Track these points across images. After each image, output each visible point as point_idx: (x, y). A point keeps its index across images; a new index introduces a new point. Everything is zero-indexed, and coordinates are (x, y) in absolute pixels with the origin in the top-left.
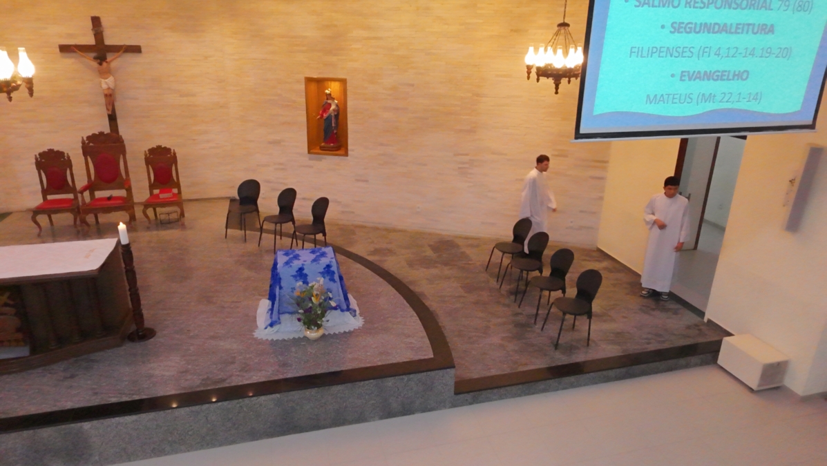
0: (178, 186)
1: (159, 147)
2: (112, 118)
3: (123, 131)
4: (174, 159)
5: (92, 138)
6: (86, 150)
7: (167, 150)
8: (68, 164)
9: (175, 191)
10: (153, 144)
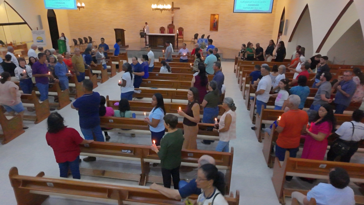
0: (183, 35)
1: (181, 27)
2: (173, 22)
3: (174, 24)
4: (183, 30)
5: (170, 25)
6: (168, 27)
7: (182, 28)
8: (165, 30)
9: (182, 36)
10: (180, 27)
